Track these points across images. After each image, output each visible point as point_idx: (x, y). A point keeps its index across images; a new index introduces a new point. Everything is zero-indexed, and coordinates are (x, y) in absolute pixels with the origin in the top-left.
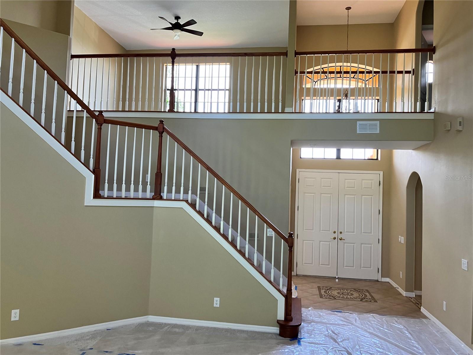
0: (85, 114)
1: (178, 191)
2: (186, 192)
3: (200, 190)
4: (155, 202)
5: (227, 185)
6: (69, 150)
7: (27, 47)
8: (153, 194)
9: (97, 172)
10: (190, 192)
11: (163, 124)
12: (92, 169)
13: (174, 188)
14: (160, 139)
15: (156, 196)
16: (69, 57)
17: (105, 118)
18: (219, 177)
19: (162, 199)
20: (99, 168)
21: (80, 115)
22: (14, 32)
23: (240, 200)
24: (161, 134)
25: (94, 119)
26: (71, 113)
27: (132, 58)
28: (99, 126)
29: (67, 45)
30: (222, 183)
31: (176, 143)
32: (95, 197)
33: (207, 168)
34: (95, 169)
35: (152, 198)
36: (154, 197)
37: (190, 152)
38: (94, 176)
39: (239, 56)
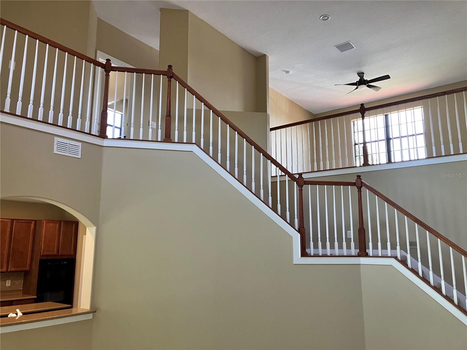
0: (287, 178)
1: (384, 247)
2: (394, 247)
3: (410, 245)
4: (361, 259)
5: (444, 239)
6: (276, 212)
7: (238, 129)
8: (358, 251)
9: (302, 230)
10: (398, 247)
11: (361, 178)
12: (297, 228)
13: (379, 244)
14: (359, 193)
15: (361, 254)
16: (268, 130)
17: (304, 180)
18: (431, 229)
19: (368, 255)
20: (304, 227)
21: (283, 179)
22: (228, 119)
23: (463, 256)
24: (359, 189)
25: (295, 182)
26: (275, 178)
27: (322, 121)
28: (300, 188)
29: (266, 120)
30: (437, 236)
31: (376, 196)
32: (303, 255)
33: (415, 220)
34: (300, 228)
35: (357, 255)
36: (360, 254)
37: (393, 204)
38: (299, 235)
39: (436, 96)
